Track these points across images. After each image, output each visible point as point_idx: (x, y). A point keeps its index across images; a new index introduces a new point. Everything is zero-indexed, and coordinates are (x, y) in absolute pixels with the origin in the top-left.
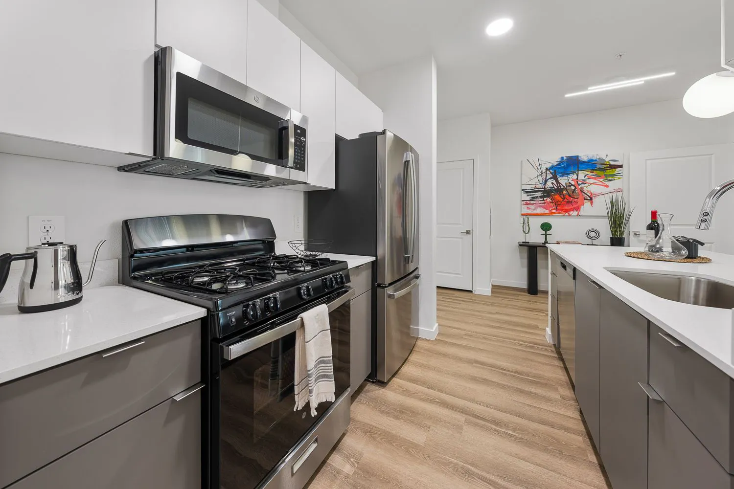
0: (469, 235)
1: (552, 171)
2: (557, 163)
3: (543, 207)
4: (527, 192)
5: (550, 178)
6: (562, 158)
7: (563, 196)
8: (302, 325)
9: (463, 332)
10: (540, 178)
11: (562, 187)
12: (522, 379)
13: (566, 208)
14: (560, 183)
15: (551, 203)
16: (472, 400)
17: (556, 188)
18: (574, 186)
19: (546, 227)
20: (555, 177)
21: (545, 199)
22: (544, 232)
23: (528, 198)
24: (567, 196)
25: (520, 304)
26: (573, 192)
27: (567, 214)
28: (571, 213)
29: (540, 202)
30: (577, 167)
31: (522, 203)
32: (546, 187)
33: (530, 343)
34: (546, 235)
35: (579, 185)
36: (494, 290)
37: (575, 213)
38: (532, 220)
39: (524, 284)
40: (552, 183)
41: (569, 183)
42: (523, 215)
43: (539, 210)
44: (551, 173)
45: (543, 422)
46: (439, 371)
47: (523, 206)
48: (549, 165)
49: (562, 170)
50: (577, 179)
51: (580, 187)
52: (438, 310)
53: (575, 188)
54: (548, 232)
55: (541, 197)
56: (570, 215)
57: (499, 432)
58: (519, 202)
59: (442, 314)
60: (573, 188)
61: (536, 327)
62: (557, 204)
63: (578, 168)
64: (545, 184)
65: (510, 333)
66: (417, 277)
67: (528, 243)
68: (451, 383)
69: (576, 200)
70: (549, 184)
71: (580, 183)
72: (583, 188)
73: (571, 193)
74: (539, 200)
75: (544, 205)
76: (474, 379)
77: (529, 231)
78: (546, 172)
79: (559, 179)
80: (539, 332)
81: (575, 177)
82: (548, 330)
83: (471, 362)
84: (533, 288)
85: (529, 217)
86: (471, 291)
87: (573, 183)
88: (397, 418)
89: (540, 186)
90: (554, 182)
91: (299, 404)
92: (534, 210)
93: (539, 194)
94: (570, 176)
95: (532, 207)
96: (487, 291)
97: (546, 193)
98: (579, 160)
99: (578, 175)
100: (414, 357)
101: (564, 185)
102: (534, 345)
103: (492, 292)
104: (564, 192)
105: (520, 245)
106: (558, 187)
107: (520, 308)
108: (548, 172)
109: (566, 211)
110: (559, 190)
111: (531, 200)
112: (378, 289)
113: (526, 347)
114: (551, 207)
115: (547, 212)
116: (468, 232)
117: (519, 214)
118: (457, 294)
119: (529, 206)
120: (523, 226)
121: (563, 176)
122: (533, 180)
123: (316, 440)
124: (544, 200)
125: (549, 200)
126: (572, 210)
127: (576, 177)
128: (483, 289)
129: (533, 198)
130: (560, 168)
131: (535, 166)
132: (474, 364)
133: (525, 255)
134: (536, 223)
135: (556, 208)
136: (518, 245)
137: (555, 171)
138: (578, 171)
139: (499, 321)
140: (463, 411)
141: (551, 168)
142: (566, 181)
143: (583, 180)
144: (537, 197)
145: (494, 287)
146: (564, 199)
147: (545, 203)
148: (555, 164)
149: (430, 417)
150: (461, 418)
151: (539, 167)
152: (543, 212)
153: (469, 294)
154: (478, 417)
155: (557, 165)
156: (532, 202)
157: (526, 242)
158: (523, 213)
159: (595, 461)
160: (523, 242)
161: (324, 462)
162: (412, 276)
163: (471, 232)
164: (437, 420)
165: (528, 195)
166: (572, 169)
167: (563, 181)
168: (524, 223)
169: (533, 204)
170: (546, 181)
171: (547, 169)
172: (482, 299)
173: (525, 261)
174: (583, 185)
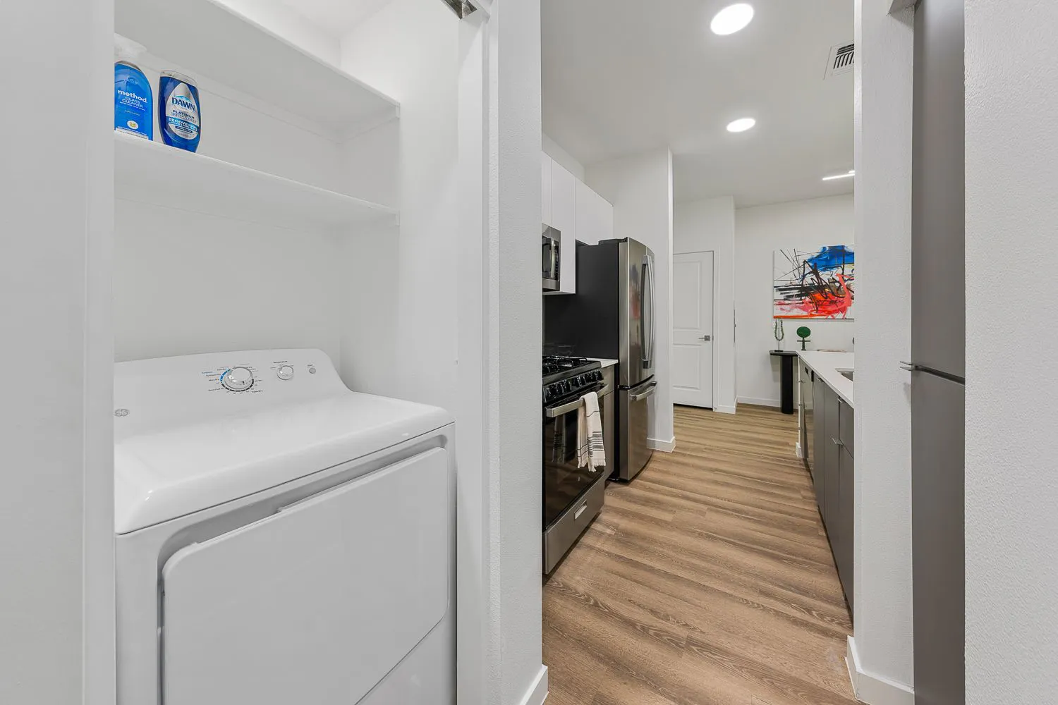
0: (708, 342)
1: (811, 264)
2: (818, 254)
3: (799, 308)
4: (780, 290)
5: (809, 273)
6: (824, 248)
7: (826, 294)
8: (584, 404)
9: (703, 447)
10: (796, 272)
11: (824, 284)
12: (766, 484)
13: (830, 309)
14: (821, 279)
15: (810, 302)
16: (716, 497)
17: (816, 284)
18: (838, 282)
19: (804, 332)
20: (815, 272)
21: (803, 298)
22: (801, 339)
23: (782, 297)
24: (830, 295)
25: (770, 422)
26: (838, 290)
27: (830, 317)
28: (835, 315)
29: (797, 302)
30: (842, 258)
31: (775, 303)
32: (804, 283)
33: (778, 457)
34: (804, 342)
35: (845, 281)
36: (739, 408)
37: (840, 315)
38: (786, 323)
39: (777, 402)
40: (812, 279)
41: (833, 278)
42: (775, 317)
43: (796, 312)
44: (810, 266)
45: (781, 512)
46: (679, 476)
47: (775, 307)
48: (807, 257)
49: (824, 263)
50: (843, 274)
51: (846, 284)
52: (674, 426)
53: (841, 285)
54: (806, 339)
55: (798, 296)
56: (834, 318)
57: (739, 517)
58: (770, 302)
59: (678, 430)
60: (837, 284)
61: (787, 444)
62: (818, 304)
63: (844, 260)
64: (802, 281)
65: (756, 448)
66: (654, 385)
67: (782, 351)
68: (692, 484)
69: (841, 299)
70: (808, 281)
71: (846, 279)
72: (849, 285)
73: (834, 290)
74: (796, 300)
75: (801, 305)
76: (716, 482)
77: (782, 337)
78: (804, 265)
79: (820, 274)
80: (788, 448)
81: (840, 271)
82: (798, 445)
83: (712, 470)
84: (787, 406)
85: (783, 320)
86: (711, 409)
87: (837, 279)
88: (643, 505)
89: (797, 282)
90: (814, 277)
91: (581, 464)
92: (789, 311)
93: (795, 292)
94: (834, 270)
95: (787, 308)
96: (731, 409)
97: (804, 291)
98: (845, 251)
99: (843, 270)
100: (651, 465)
101: (827, 281)
102: (781, 459)
103: (737, 410)
104: (827, 290)
105: (771, 354)
106: (818, 283)
107: (771, 427)
108: (806, 265)
109: (830, 313)
110: (821, 288)
111: (785, 300)
112: (620, 391)
113: (773, 460)
114: (810, 307)
115: (805, 313)
116: (707, 338)
117: (771, 317)
118: (693, 411)
119: (783, 307)
120: (776, 331)
121: (824, 270)
122: (789, 275)
123: (585, 504)
124: (801, 300)
125: (808, 299)
126: (837, 311)
127: (841, 273)
128: (726, 406)
129: (788, 296)
130: (822, 260)
131: (790, 258)
132: (716, 472)
133: (779, 366)
134: (791, 327)
135: (817, 308)
136: (769, 354)
137: (815, 264)
138: (844, 264)
139: (744, 438)
140: (705, 503)
141: (810, 260)
142: (829, 277)
143: (850, 275)
144: (793, 296)
145: (739, 405)
146: (826, 298)
147: (803, 303)
148: (815, 255)
149: (674, 505)
150: (705, 508)
151: (795, 259)
152: (800, 314)
153: (709, 412)
154: (720, 507)
155: (818, 257)
156: (787, 302)
157: (779, 351)
158: (775, 315)
159: (824, 534)
160: (775, 351)
161: (588, 528)
162: (648, 383)
163: (711, 338)
164: (682, 508)
165: (781, 294)
166: (836, 261)
167: (825, 276)
168: (776, 328)
169: (788, 304)
170: (804, 276)
171: (805, 262)
172: (725, 418)
173: (779, 374)
174: (849, 282)
